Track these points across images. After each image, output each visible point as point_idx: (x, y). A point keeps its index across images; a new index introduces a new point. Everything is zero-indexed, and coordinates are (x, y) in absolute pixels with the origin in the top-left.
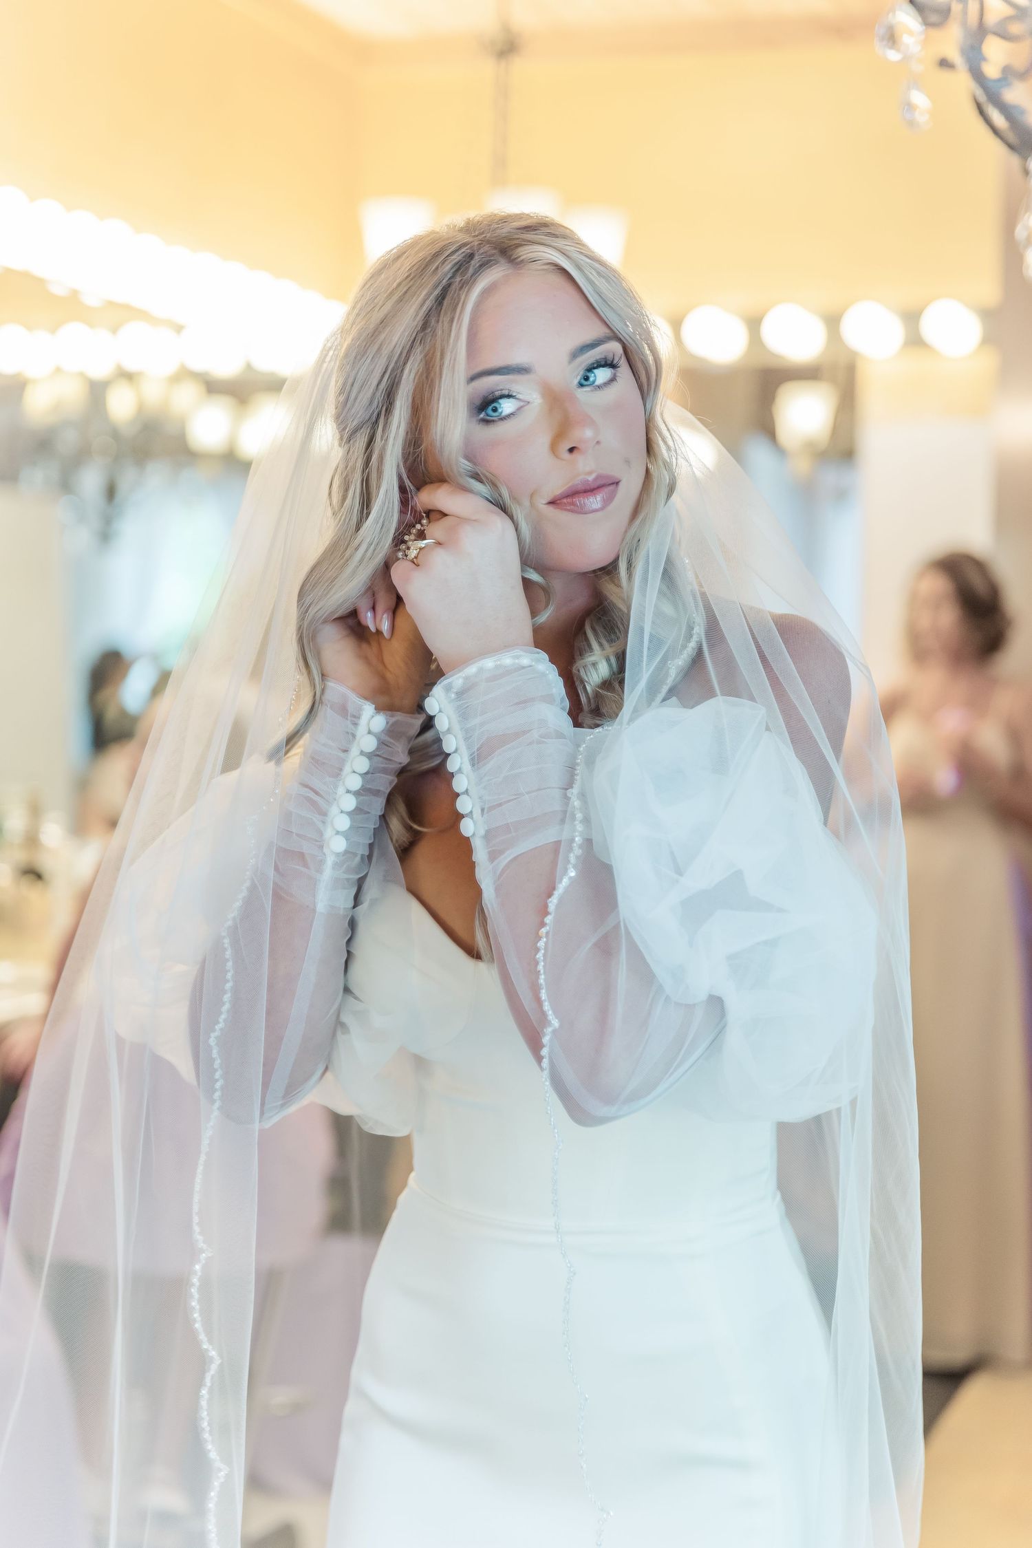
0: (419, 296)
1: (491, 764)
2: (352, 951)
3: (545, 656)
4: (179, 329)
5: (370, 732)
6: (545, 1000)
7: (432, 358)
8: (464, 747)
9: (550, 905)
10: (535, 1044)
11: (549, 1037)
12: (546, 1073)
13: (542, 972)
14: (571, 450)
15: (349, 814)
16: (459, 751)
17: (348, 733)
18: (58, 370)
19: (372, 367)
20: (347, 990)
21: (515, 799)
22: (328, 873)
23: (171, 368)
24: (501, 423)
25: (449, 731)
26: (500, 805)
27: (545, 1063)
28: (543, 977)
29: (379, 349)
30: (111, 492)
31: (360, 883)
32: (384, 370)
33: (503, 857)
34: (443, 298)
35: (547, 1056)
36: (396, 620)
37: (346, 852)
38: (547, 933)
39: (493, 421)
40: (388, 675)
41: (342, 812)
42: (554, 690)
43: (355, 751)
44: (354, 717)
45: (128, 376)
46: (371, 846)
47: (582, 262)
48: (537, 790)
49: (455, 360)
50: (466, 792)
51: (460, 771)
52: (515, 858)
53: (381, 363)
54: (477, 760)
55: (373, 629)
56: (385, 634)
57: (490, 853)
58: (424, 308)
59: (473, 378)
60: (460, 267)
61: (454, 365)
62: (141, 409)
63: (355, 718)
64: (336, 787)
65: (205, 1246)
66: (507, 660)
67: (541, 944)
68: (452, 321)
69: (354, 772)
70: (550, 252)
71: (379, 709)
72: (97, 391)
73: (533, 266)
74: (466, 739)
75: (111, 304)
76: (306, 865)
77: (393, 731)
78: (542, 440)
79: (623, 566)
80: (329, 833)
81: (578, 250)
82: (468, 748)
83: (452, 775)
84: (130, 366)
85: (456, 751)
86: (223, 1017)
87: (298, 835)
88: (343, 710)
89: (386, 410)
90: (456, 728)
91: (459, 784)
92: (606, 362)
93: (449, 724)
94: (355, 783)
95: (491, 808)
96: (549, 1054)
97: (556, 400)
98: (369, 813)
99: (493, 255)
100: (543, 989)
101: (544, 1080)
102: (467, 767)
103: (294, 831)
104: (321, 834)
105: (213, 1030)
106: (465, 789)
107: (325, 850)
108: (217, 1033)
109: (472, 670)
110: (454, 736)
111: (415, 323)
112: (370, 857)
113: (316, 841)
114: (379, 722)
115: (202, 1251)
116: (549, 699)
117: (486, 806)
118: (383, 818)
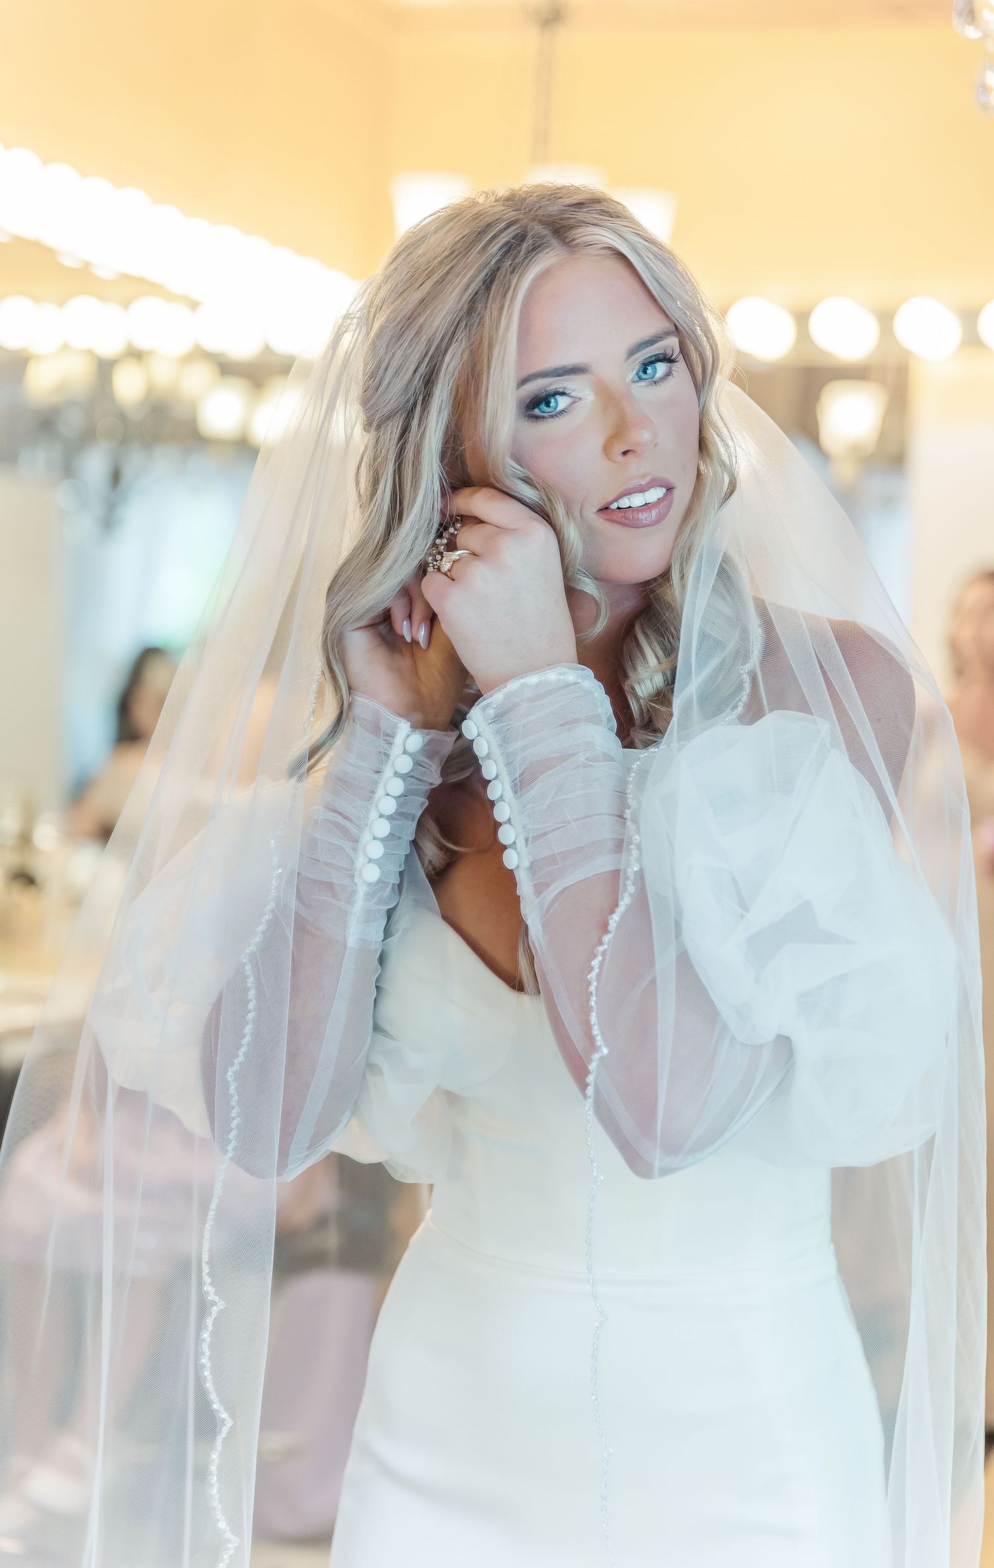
0: (464, 276)
1: (535, 790)
2: (384, 987)
3: (589, 672)
4: (194, 305)
5: (405, 752)
6: (595, 1024)
7: (478, 349)
8: (505, 772)
9: (611, 922)
10: (579, 1072)
11: (595, 1064)
12: (590, 1101)
13: (594, 993)
14: (625, 453)
15: (383, 840)
16: (499, 777)
17: (380, 753)
18: (66, 347)
19: (409, 351)
20: (377, 1028)
21: (562, 827)
22: (359, 905)
23: (185, 347)
24: (551, 421)
25: (488, 756)
26: (545, 834)
27: (590, 1091)
28: (594, 998)
29: (417, 333)
30: (116, 477)
31: (390, 913)
32: (424, 353)
33: (549, 889)
34: (492, 282)
35: (593, 1083)
36: (434, 633)
37: (379, 881)
38: (604, 952)
39: (543, 417)
40: (423, 689)
41: (375, 838)
42: (600, 710)
43: (388, 772)
44: (388, 735)
45: (136, 355)
46: (401, 874)
47: (639, 245)
48: (585, 817)
49: (504, 353)
50: (509, 821)
51: (501, 798)
52: (562, 892)
53: (420, 348)
54: (520, 786)
55: (408, 639)
56: (421, 643)
57: (535, 886)
58: (470, 290)
59: (524, 381)
60: (510, 249)
61: (503, 358)
62: (150, 391)
63: (389, 738)
64: (368, 811)
65: (216, 1299)
66: (552, 676)
67: (595, 963)
68: (501, 309)
69: (388, 795)
70: (607, 235)
71: (414, 727)
72: (105, 369)
73: (590, 250)
74: (508, 764)
75: (125, 277)
76: (335, 895)
77: (429, 750)
78: (594, 441)
79: (675, 576)
80: (360, 860)
81: (635, 231)
82: (510, 774)
83: (492, 804)
84: (142, 344)
85: (496, 778)
86: (243, 1050)
87: (325, 863)
88: (376, 729)
89: (424, 400)
90: (497, 751)
91: (501, 813)
92: (665, 357)
93: (489, 748)
94: (390, 806)
95: (536, 838)
96: (595, 1081)
97: (609, 398)
98: (400, 838)
99: (545, 236)
100: (593, 1011)
101: (587, 1108)
102: (509, 794)
103: (321, 859)
104: (352, 862)
105: (232, 1065)
106: (507, 818)
107: (357, 880)
108: (236, 1067)
109: (513, 685)
110: (495, 761)
111: (460, 306)
112: (400, 886)
113: (347, 870)
114: (416, 741)
115: (214, 1304)
116: (594, 719)
117: (531, 836)
118: (415, 843)
